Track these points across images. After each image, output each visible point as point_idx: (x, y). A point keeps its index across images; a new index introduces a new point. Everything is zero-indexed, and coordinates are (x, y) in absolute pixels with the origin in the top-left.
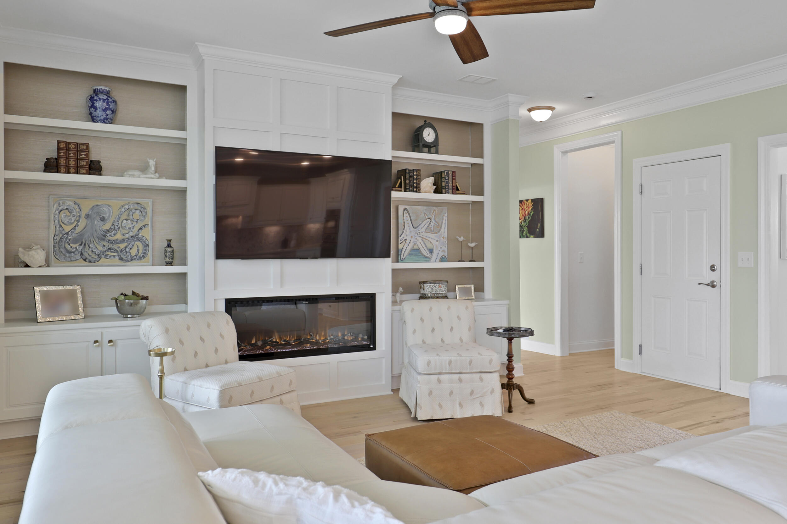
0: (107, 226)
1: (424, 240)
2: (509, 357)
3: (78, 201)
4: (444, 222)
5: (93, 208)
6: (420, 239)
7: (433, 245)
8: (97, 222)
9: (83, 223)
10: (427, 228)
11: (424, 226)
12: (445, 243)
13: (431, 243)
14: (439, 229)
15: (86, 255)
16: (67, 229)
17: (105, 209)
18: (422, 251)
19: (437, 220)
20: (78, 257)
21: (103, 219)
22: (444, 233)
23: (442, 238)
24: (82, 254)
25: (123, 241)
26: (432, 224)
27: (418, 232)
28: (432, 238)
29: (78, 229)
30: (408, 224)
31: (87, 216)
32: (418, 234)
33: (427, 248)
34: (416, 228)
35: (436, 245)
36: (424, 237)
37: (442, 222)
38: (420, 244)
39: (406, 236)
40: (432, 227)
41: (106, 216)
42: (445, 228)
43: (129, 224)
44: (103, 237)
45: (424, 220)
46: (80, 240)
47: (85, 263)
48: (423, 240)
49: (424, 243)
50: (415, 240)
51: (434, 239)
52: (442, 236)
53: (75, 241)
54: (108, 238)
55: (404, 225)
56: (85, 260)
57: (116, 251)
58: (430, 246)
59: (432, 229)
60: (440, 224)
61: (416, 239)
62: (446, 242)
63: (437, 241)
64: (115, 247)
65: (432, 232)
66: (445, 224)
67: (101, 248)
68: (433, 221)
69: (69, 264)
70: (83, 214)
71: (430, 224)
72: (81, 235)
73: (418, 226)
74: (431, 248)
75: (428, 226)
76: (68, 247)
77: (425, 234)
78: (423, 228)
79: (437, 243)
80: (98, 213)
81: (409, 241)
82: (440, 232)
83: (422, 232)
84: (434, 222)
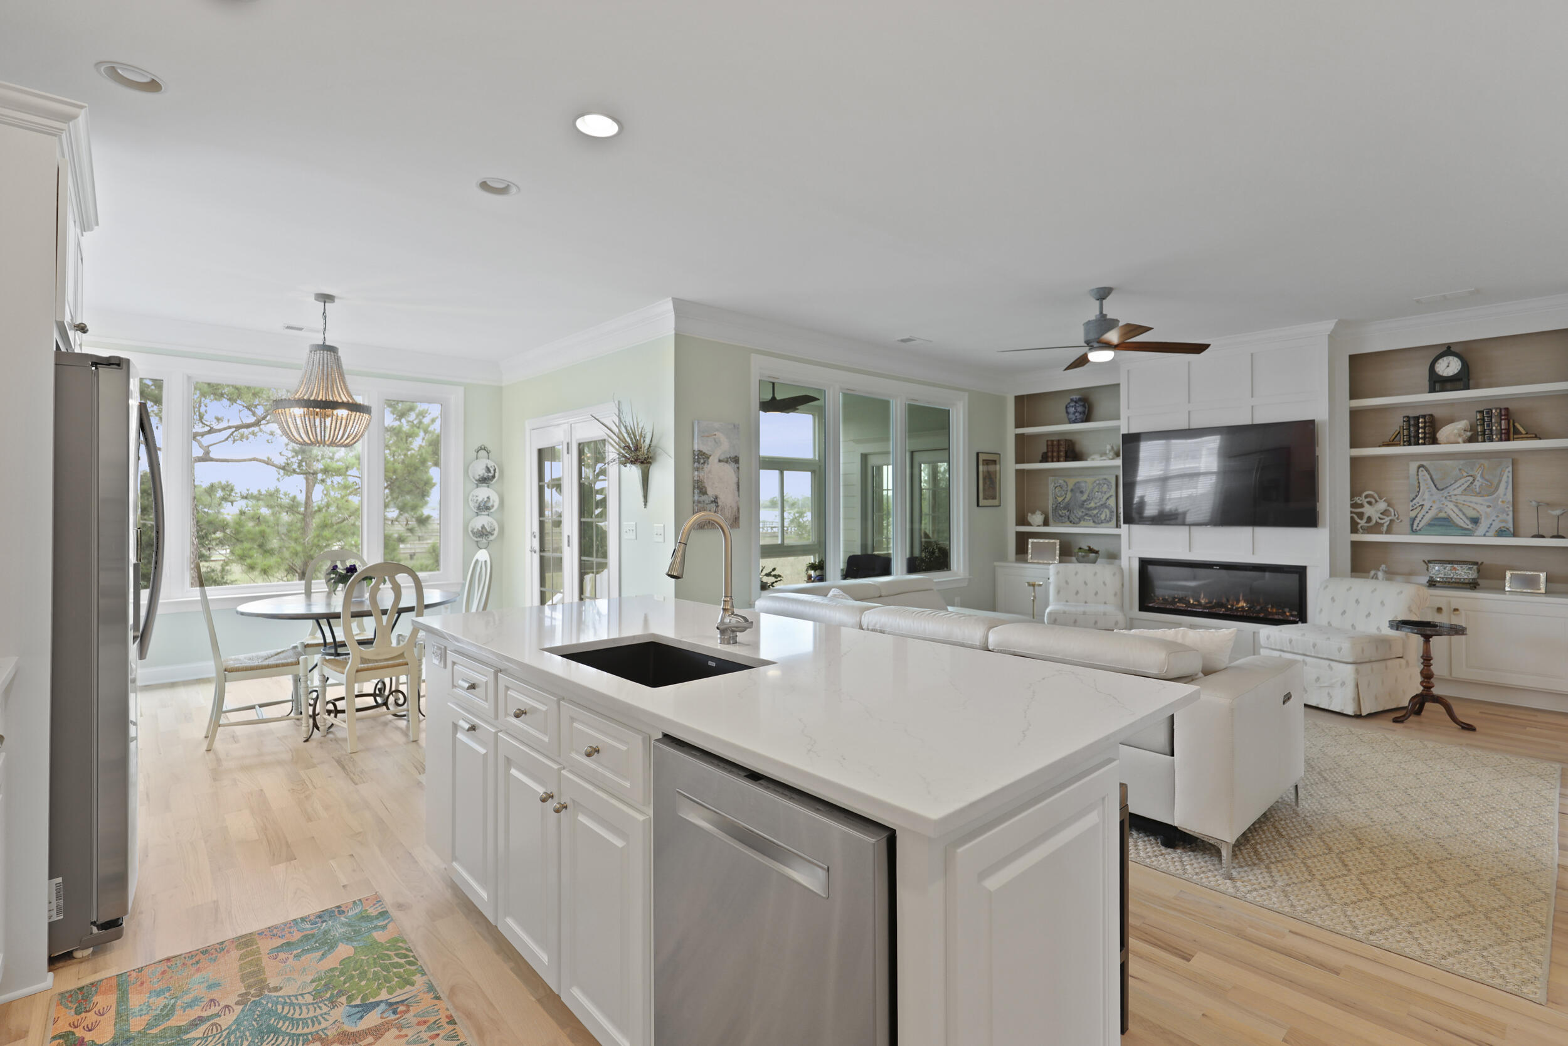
0: (1085, 497)
1: (1460, 506)
2: (1424, 660)
3: (1067, 480)
4: (1504, 479)
5: (1075, 484)
6: (1451, 506)
7: (1478, 512)
8: (1078, 494)
9: (1069, 495)
10: (1465, 490)
11: (1460, 486)
12: (1507, 509)
13: (1474, 509)
14: (1493, 490)
15: (1071, 519)
16: (1060, 499)
17: (1083, 485)
18: (1455, 520)
19: (1487, 477)
20: (1067, 519)
21: (1082, 492)
22: (1505, 495)
23: (1500, 502)
24: (1069, 518)
25: (1095, 508)
26: (1476, 483)
27: (1446, 494)
28: (1476, 503)
29: (1067, 500)
30: (1427, 484)
31: (1072, 490)
32: (1446, 498)
33: (1467, 518)
34: (1443, 489)
35: (1486, 512)
36: (1459, 501)
37: (1500, 481)
38: (1451, 510)
39: (1424, 500)
40: (1477, 487)
41: (1084, 490)
42: (1506, 488)
43: (1097, 495)
44: (1082, 505)
45: (1460, 479)
46: (1067, 507)
47: (1070, 524)
48: (1457, 506)
49: (1460, 510)
50: (1441, 506)
51: (1482, 504)
52: (1500, 500)
53: (1065, 508)
54: (1085, 506)
55: (1419, 487)
56: (1071, 522)
57: (1090, 516)
58: (1472, 514)
59: (1478, 490)
60: (1495, 482)
61: (1443, 504)
62: (1508, 507)
63: (1489, 506)
64: (1090, 512)
65: (1479, 494)
66: (1507, 482)
67: (1080, 514)
68: (1478, 478)
69: (1061, 524)
70: (1069, 489)
71: (1472, 483)
72: (1068, 504)
73: (1447, 487)
74: (1475, 516)
75: (1468, 486)
76: (1060, 513)
77: (1464, 498)
78: (1457, 490)
79: (1489, 510)
80: (1079, 488)
81: (1428, 507)
82: (1495, 495)
83: (1455, 495)
84: (1480, 480)
